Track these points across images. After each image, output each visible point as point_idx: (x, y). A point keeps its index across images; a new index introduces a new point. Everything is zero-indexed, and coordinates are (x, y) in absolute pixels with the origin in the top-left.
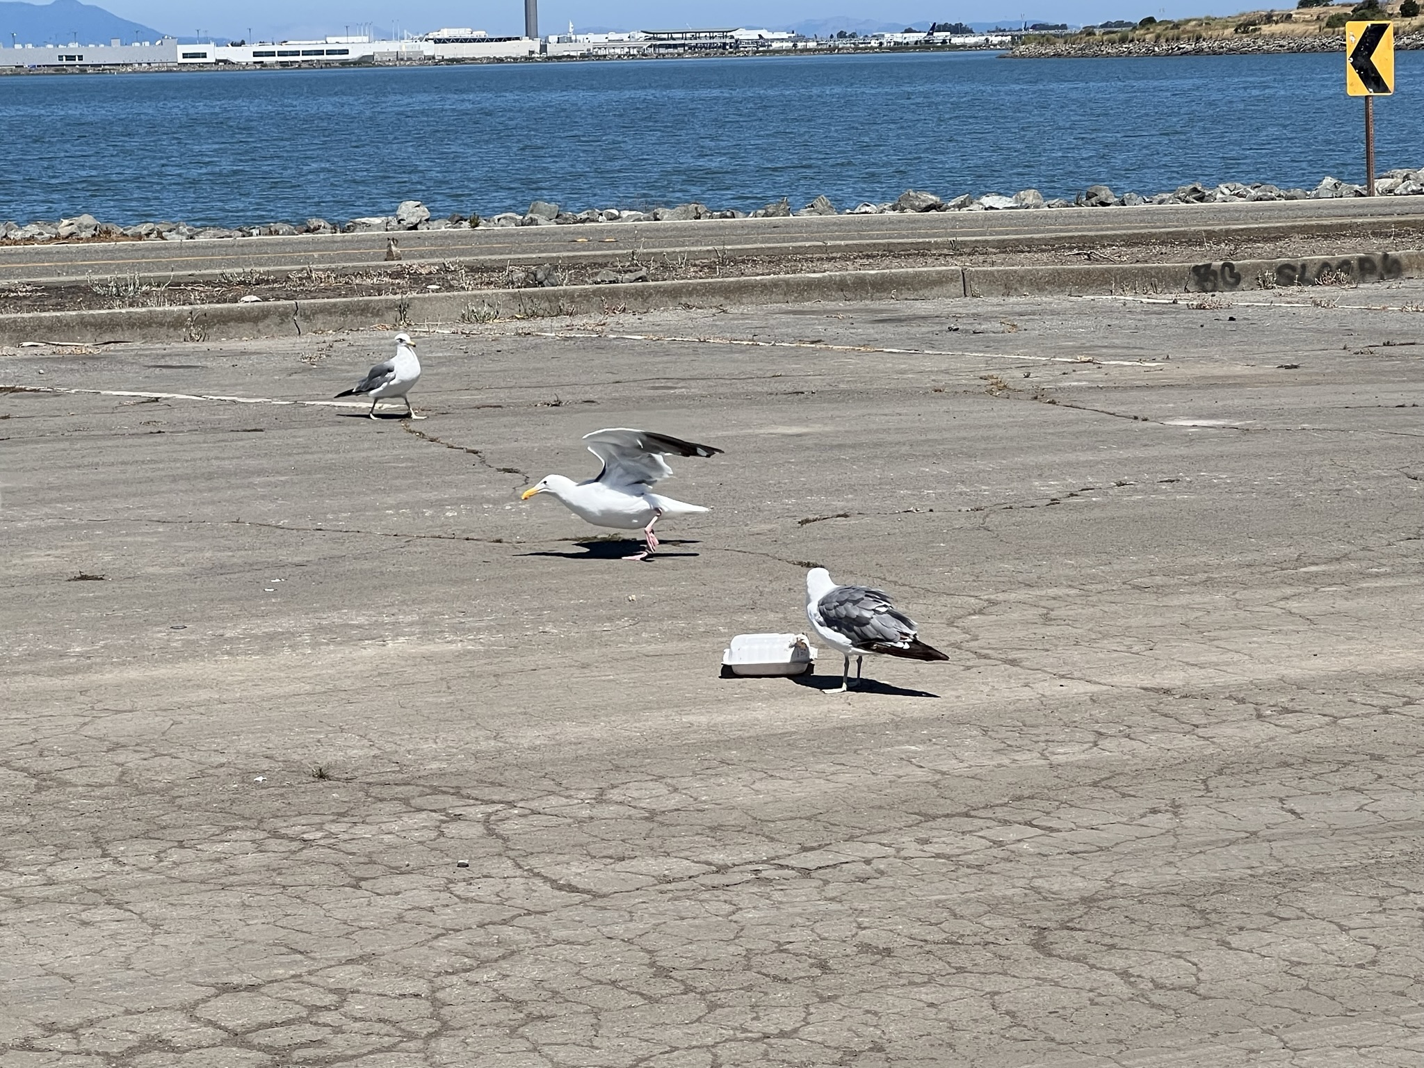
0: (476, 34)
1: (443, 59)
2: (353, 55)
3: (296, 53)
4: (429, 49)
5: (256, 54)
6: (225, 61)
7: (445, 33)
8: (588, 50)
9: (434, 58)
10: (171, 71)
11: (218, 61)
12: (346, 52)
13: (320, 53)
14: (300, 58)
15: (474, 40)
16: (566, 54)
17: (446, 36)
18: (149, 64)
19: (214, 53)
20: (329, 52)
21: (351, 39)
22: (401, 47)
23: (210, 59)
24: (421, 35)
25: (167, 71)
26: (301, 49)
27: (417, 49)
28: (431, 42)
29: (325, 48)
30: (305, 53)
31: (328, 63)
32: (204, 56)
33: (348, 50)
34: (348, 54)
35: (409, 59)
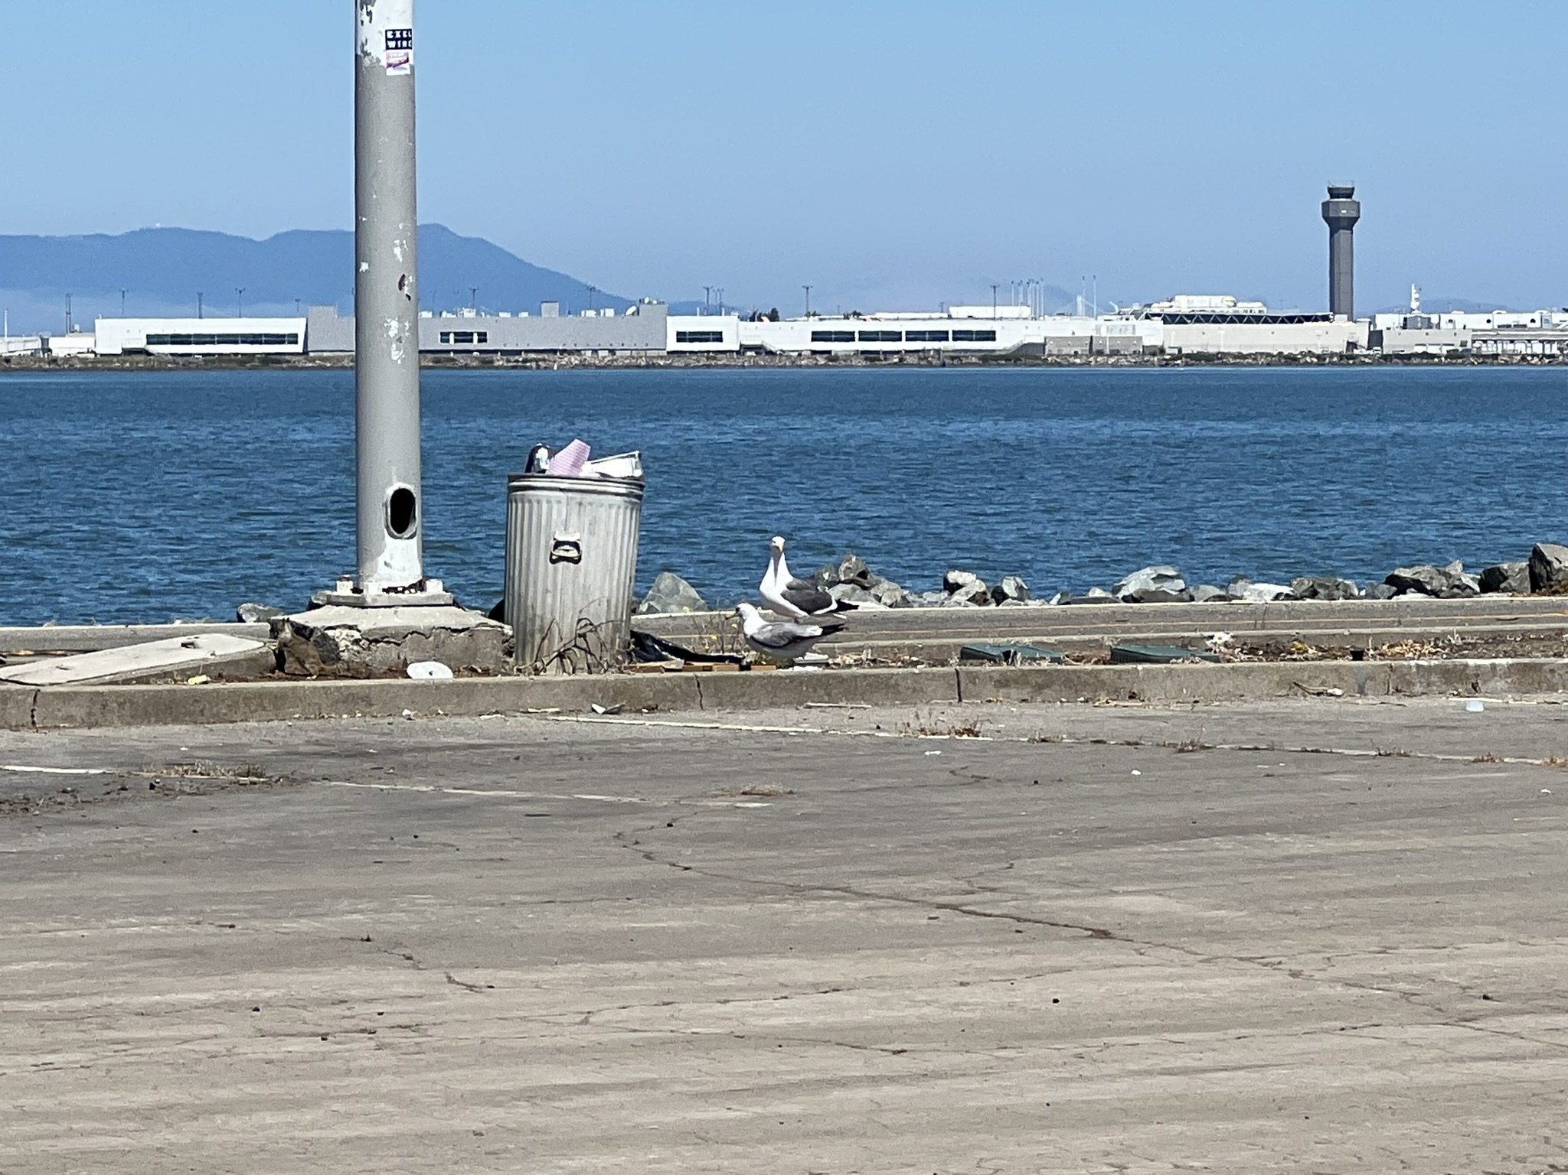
0: (1243, 308)
1: (1180, 355)
2: (1004, 342)
3: (895, 337)
4: (1153, 333)
5: (817, 336)
6: (759, 349)
7: (1183, 304)
8: (1463, 344)
9: (1162, 351)
10: (654, 366)
11: (745, 348)
12: (990, 336)
13: (942, 336)
14: (904, 345)
15: (1240, 319)
16: (1420, 350)
17: (1185, 311)
18: (612, 352)
19: (735, 333)
20: (959, 336)
21: (1001, 311)
22: (1098, 329)
23: (729, 344)
24: (1136, 307)
25: (647, 366)
26: (903, 327)
27: (1129, 334)
28: (1158, 321)
29: (950, 326)
30: (912, 336)
31: (957, 357)
32: (718, 337)
33: (994, 332)
34: (994, 339)
35: (1115, 353)
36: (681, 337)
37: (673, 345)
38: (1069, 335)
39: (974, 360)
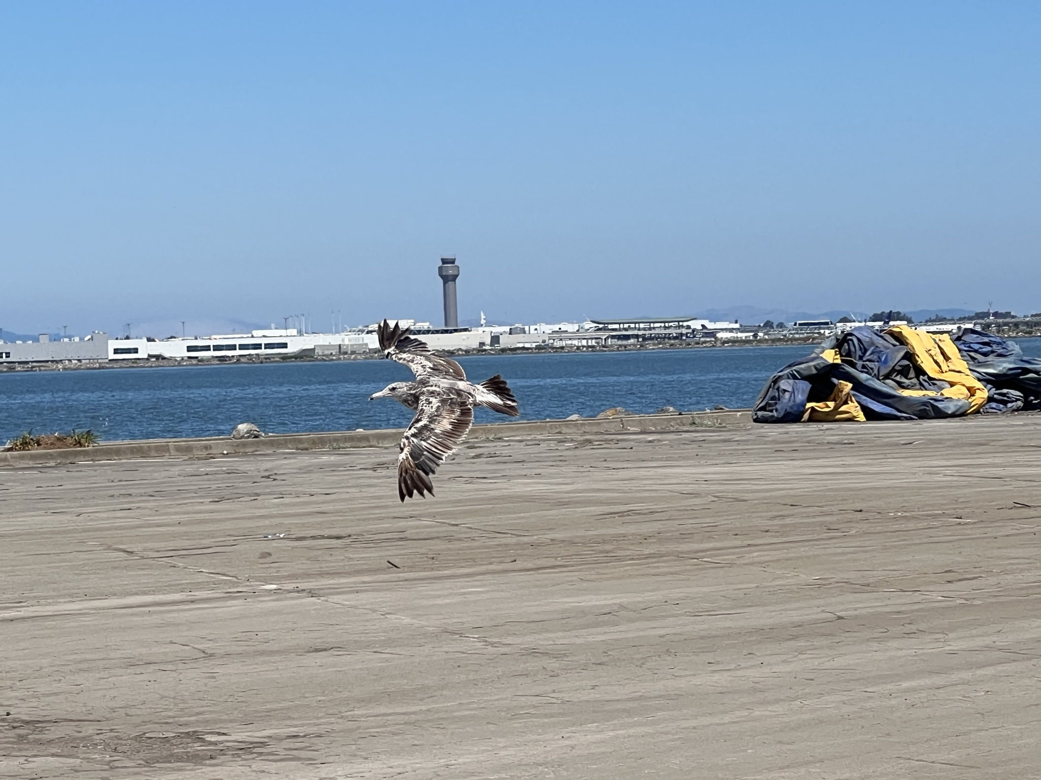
2: (291, 349)
4: (373, 342)
6: (158, 357)
10: (103, 368)
11: (150, 356)
13: (258, 347)
14: (238, 352)
18: (79, 360)
19: (145, 349)
20: (268, 346)
22: (343, 340)
23: (142, 354)
24: (360, 328)
25: (99, 368)
26: (237, 342)
27: (360, 342)
29: (261, 341)
32: (136, 351)
33: (286, 344)
34: (286, 347)
35: (353, 353)
36: (116, 351)
37: (112, 356)
38: (327, 344)
39: (277, 359)
